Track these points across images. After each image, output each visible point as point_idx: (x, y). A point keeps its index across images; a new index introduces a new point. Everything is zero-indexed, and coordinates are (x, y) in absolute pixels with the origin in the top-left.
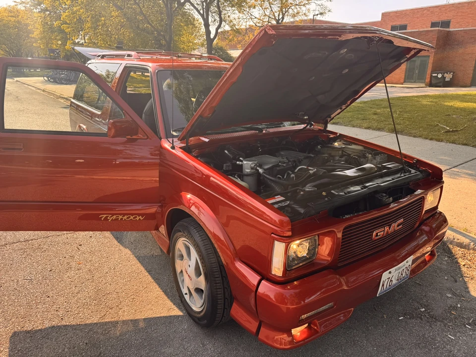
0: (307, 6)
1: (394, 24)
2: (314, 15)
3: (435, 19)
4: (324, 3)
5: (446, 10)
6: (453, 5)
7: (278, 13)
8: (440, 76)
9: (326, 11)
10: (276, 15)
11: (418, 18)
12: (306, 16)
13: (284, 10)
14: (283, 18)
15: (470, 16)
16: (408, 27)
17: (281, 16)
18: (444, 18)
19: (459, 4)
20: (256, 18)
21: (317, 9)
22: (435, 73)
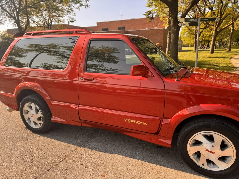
0: (64, 18)
1: (103, 28)
2: (69, 22)
3: (119, 26)
4: (71, 16)
5: (122, 22)
6: (125, 21)
7: (48, 20)
8: (128, 50)
9: (74, 20)
10: (47, 21)
11: (112, 25)
12: (64, 22)
13: (51, 18)
14: (51, 22)
15: (132, 25)
16: (109, 29)
17: (50, 21)
18: (122, 26)
19: (127, 20)
20: (36, 22)
21: (69, 19)
22: (126, 49)
